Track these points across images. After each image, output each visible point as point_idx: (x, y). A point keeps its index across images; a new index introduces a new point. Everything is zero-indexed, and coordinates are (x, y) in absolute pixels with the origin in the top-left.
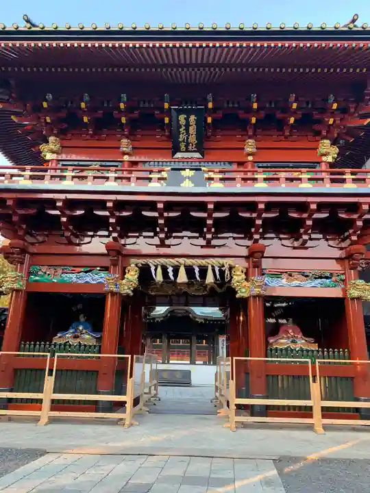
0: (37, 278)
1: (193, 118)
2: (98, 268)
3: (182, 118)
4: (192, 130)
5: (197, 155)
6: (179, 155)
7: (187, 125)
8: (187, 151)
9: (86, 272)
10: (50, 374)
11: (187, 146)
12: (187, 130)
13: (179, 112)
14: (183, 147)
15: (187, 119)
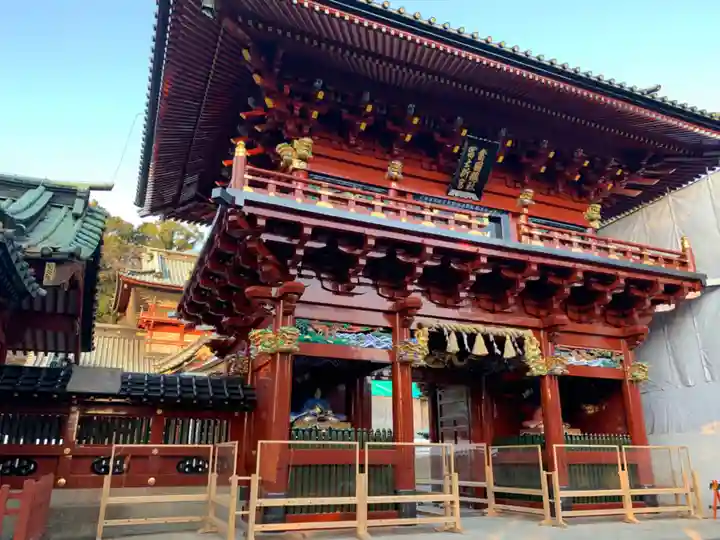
0: (308, 337)
1: (483, 152)
2: (381, 329)
3: (472, 149)
4: (478, 167)
5: (474, 196)
6: (453, 192)
7: (475, 160)
8: (464, 190)
9: (366, 333)
10: (362, 471)
11: (465, 184)
12: (472, 165)
13: (472, 142)
14: (461, 183)
15: (476, 153)
